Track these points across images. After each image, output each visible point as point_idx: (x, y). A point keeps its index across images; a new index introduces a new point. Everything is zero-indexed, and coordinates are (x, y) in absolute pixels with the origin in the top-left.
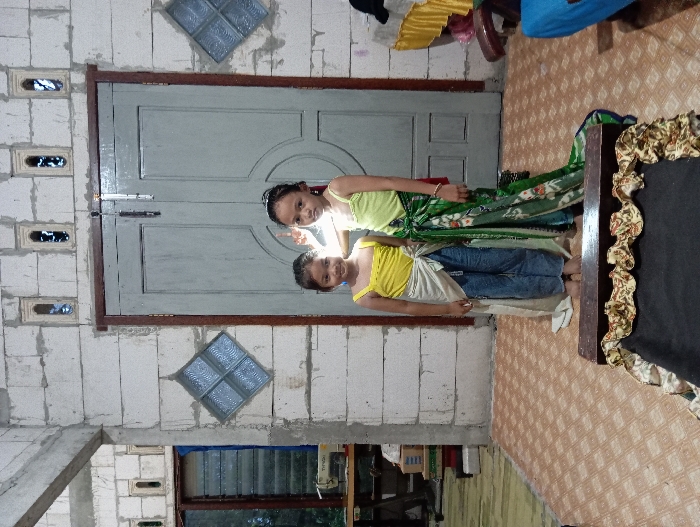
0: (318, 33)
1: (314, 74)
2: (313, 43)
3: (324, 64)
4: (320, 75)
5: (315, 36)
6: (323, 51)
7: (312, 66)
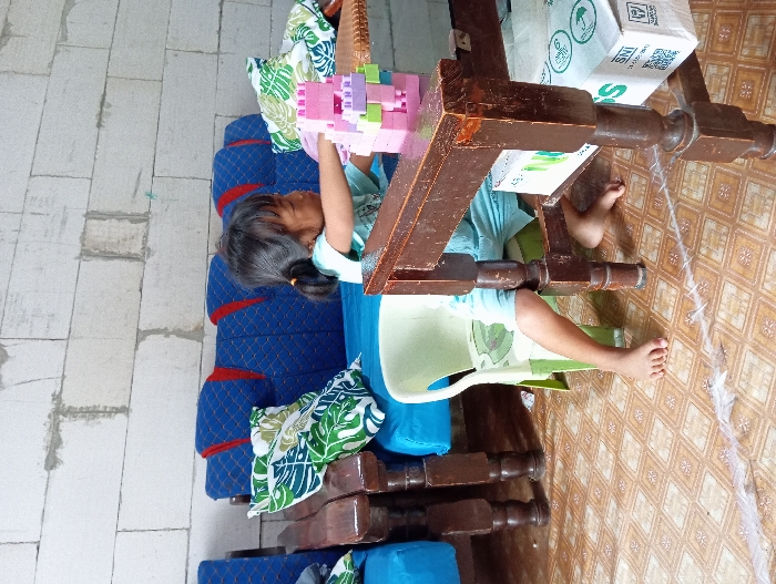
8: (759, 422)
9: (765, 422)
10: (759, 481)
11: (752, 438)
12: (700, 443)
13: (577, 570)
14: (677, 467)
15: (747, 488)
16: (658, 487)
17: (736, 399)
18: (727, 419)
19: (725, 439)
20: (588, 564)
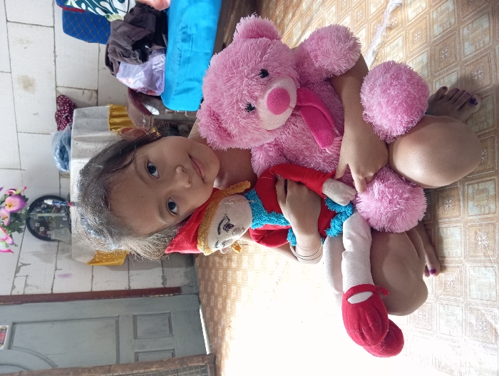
0: (24, 265)
1: (15, 293)
2: (17, 271)
3: (26, 285)
4: (21, 293)
5: (21, 266)
6: (27, 276)
7: (13, 287)
8: (400, 28)
9: (403, 31)
10: (379, 54)
11: (392, 32)
12: (373, 10)
13: (290, 15)
14: (356, 11)
15: (374, 52)
16: (343, 11)
17: (401, 4)
18: (390, 11)
19: (382, 21)
20: (296, 17)
